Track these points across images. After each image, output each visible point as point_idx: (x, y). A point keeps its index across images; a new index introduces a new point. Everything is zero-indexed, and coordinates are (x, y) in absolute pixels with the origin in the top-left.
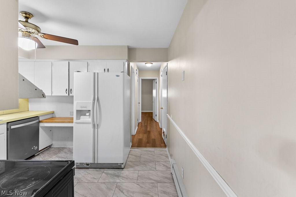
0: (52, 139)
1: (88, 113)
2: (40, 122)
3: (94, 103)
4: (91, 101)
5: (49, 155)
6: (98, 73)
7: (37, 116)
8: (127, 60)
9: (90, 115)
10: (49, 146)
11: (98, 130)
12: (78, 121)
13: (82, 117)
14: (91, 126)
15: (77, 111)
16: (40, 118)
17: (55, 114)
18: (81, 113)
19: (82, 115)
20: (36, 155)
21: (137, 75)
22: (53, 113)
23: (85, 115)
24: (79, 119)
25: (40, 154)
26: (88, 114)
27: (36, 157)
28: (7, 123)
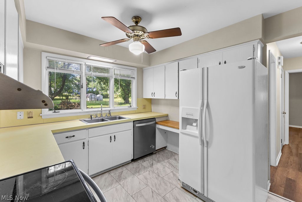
0: (167, 141)
1: (195, 122)
2: (156, 123)
3: (202, 111)
4: (199, 108)
5: (163, 158)
6: (208, 68)
7: (154, 118)
8: (261, 40)
9: (197, 126)
10: (165, 147)
11: (209, 149)
12: (184, 131)
13: (188, 126)
14: (198, 141)
15: (183, 118)
16: (156, 119)
17: (168, 117)
18: (187, 121)
19: (189, 125)
20: (154, 153)
21: (280, 67)
22: (167, 116)
23: (191, 125)
24: (186, 129)
25: (157, 153)
26: (195, 124)
27: (154, 155)
28: (134, 121)
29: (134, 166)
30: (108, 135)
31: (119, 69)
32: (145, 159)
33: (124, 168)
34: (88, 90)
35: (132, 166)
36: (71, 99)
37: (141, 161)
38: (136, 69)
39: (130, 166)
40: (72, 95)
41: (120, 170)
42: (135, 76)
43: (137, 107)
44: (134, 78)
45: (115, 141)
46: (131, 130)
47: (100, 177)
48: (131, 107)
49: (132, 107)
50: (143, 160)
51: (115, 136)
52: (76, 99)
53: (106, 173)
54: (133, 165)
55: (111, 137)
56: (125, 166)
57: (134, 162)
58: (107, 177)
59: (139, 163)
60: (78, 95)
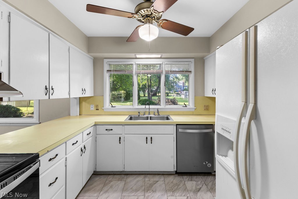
27: (211, 177)
28: (177, 125)
29: (174, 181)
30: (145, 135)
31: (171, 63)
32: (195, 177)
33: (162, 178)
34: (185, 88)
35: (172, 180)
36: (170, 96)
37: (188, 178)
38: (193, 60)
39: (171, 179)
40: (171, 92)
41: (156, 178)
42: (192, 69)
43: (195, 108)
44: (190, 72)
45: (151, 143)
46: (173, 135)
47: (135, 176)
48: (186, 106)
49: (188, 107)
50: (190, 177)
51: (151, 138)
52: (174, 96)
53: (142, 175)
54: (174, 179)
55: (147, 138)
56: (165, 176)
57: (178, 176)
58: (140, 180)
59: (182, 179)
60: (176, 92)
